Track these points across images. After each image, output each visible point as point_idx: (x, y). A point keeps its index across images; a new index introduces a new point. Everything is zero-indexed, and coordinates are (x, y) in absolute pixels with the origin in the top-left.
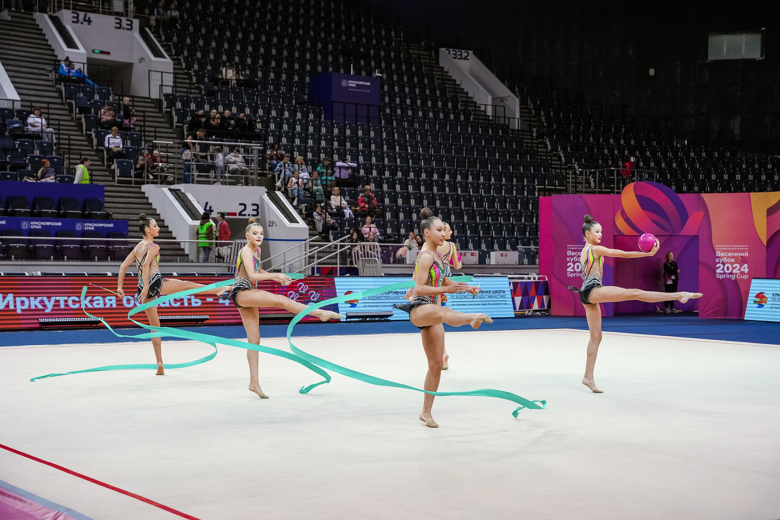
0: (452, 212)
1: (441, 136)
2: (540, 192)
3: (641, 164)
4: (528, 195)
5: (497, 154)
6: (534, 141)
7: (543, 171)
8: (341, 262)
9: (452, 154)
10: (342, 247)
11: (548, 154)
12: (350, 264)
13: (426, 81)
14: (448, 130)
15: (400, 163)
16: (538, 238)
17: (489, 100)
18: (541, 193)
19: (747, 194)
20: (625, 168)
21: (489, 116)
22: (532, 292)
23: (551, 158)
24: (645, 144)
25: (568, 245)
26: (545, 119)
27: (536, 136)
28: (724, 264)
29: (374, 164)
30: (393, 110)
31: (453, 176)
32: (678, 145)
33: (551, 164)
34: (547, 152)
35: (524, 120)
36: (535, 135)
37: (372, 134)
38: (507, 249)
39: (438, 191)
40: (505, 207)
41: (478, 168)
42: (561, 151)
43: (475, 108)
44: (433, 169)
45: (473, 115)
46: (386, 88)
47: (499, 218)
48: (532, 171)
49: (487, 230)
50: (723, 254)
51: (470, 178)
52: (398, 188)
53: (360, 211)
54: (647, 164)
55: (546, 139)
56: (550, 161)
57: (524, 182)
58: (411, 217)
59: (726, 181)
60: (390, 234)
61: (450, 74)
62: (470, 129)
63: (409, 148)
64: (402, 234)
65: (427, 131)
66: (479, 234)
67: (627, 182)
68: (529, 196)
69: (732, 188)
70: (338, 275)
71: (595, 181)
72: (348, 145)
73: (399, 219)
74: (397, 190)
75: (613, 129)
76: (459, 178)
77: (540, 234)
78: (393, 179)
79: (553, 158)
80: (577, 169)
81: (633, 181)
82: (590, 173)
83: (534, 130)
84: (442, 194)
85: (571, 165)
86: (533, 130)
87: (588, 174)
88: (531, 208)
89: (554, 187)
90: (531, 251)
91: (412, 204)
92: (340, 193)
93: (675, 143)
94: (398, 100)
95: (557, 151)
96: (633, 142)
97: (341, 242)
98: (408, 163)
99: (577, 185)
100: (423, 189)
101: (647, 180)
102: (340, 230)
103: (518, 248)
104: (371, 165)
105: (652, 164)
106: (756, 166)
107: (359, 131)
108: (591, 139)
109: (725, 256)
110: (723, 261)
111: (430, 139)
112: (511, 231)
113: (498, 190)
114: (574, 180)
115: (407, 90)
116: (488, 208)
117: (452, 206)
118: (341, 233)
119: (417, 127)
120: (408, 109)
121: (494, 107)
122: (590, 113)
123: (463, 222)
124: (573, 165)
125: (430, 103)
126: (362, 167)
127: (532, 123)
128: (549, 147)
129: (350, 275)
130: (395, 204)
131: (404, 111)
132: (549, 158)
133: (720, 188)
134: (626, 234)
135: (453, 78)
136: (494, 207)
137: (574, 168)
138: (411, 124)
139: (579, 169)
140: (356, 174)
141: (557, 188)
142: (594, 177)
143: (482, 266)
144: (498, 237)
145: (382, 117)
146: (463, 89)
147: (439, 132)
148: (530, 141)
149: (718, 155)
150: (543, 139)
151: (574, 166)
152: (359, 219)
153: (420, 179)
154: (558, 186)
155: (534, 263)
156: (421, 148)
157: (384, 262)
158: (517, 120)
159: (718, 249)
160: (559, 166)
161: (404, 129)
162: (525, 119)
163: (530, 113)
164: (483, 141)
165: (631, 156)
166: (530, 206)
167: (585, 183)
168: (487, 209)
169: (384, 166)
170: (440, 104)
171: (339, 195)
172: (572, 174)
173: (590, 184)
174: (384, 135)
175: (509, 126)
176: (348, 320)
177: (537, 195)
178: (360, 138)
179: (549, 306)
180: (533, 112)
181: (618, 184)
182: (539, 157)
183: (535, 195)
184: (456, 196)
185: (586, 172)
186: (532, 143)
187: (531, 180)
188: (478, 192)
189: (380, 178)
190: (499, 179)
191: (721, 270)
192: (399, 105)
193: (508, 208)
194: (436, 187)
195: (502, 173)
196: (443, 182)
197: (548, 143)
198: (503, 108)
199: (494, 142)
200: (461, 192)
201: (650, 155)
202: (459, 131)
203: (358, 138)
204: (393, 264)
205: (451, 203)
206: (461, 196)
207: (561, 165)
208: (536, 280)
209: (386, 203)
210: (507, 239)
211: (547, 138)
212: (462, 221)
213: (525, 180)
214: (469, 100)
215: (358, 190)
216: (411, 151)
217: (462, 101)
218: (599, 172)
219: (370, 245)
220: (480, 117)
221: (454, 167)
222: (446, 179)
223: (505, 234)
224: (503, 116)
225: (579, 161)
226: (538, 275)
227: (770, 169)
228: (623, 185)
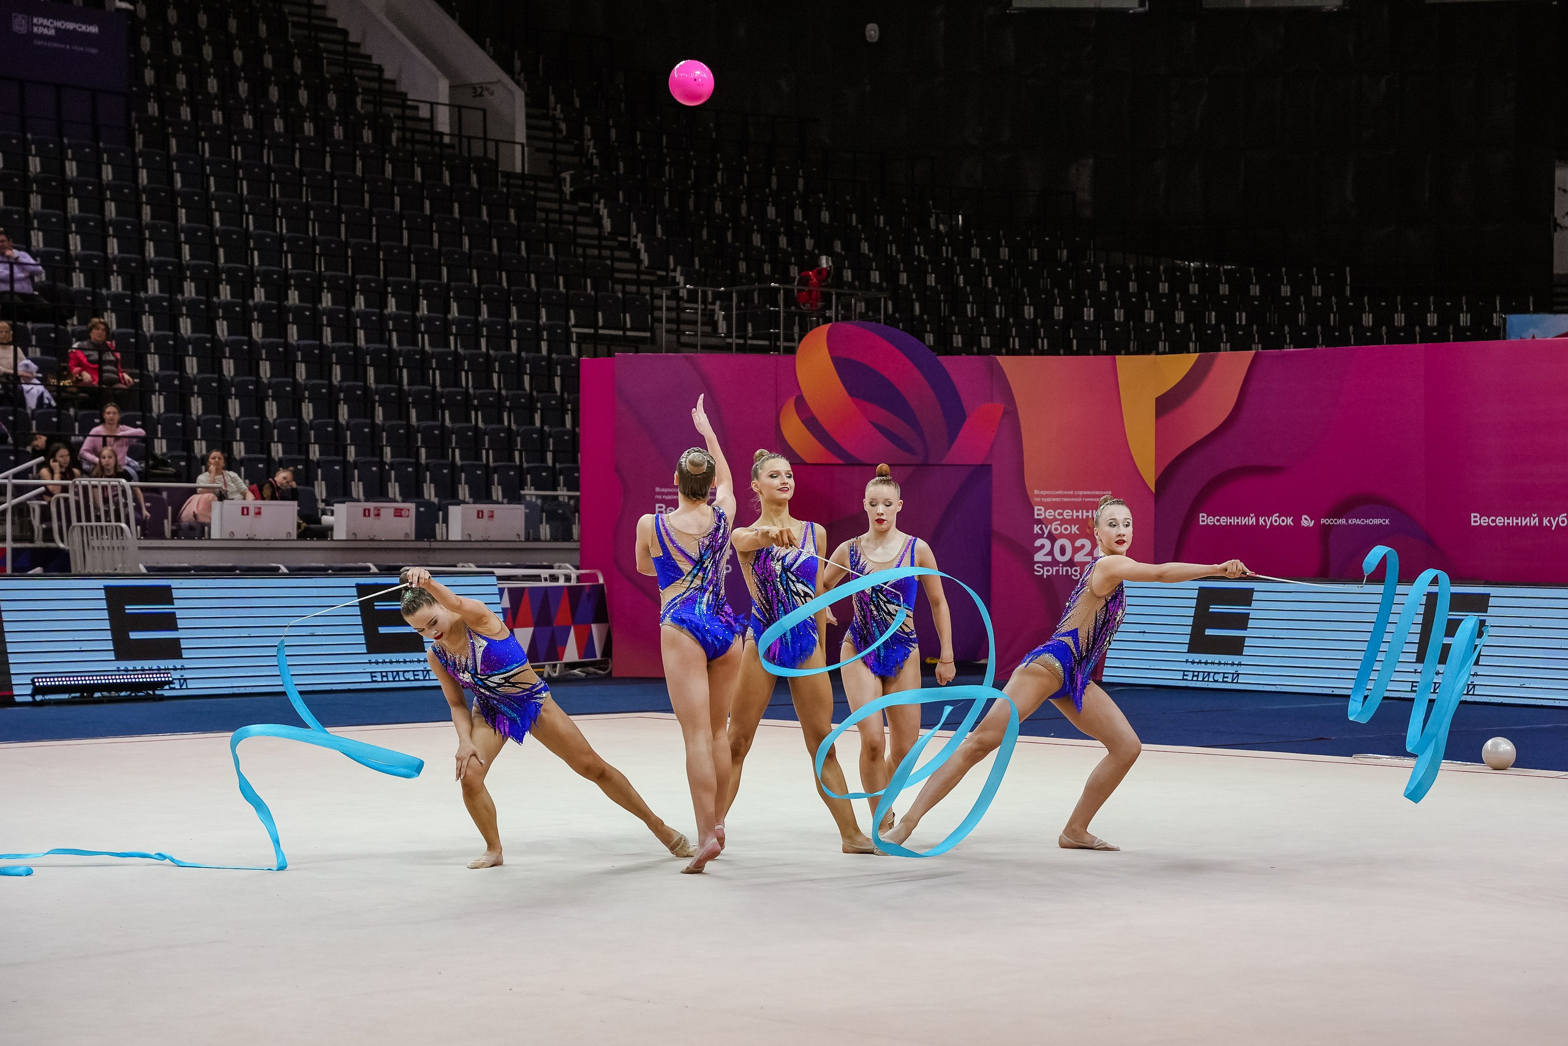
0: (342, 396)
1: (307, 186)
2: (584, 346)
3: (848, 275)
4: (550, 351)
5: (466, 240)
6: (566, 207)
7: (592, 289)
8: (18, 534)
9: (339, 235)
10: (19, 490)
11: (604, 243)
12: (45, 540)
13: (263, 29)
14: (328, 169)
15: (191, 255)
16: (577, 470)
17: (443, 90)
18: (588, 347)
19: (1108, 357)
20: (805, 285)
21: (441, 134)
22: (562, 613)
23: (612, 254)
24: (858, 223)
25: (657, 489)
26: (594, 148)
27: (571, 193)
28: (1052, 538)
29: (114, 258)
30: (169, 107)
31: (344, 297)
32: (941, 227)
33: (613, 270)
34: (600, 237)
35: (538, 150)
36: (568, 189)
37: (107, 173)
38: (494, 498)
39: (299, 338)
40: (490, 384)
41: (414, 277)
42: (640, 235)
43: (404, 112)
44: (285, 276)
45: (398, 128)
46: (146, 43)
47: (473, 413)
48: (562, 288)
49: (439, 446)
50: (1049, 514)
51: (392, 302)
52: (185, 326)
53: (74, 390)
54: (861, 273)
55: (598, 202)
56: (609, 262)
57: (538, 317)
58: (223, 409)
59: (1058, 322)
60: (163, 454)
61: (330, 14)
62: (389, 168)
63: (217, 215)
64: (199, 456)
65: (269, 169)
66: (417, 455)
67: (811, 321)
68: (554, 356)
69: (1075, 342)
70: (9, 570)
71: (728, 318)
72: (36, 201)
73: (190, 413)
74: (182, 331)
75: (774, 179)
76: (360, 302)
77: (581, 457)
78: (170, 300)
79: (617, 254)
80: (682, 284)
81: (827, 320)
82: (717, 296)
83: (567, 176)
84: (315, 347)
85: (664, 273)
86: (563, 175)
87: (710, 300)
88: (558, 387)
89: (621, 333)
90: (561, 505)
91: (226, 373)
92: (14, 336)
93: (932, 220)
94: (182, 81)
95: (628, 234)
96: (825, 216)
97: (16, 476)
98: (216, 259)
99: (682, 327)
100: (257, 330)
101: (863, 317)
102: (16, 444)
103: (525, 495)
104: (106, 262)
105: (875, 277)
106: (1132, 287)
107: (67, 163)
108: (718, 206)
109: (1056, 519)
110: (1050, 532)
111: (276, 191)
112: (504, 449)
113: (470, 338)
114: (674, 315)
115: (208, 52)
116: (442, 386)
117: (343, 379)
118: (16, 453)
119: (240, 158)
120: (213, 107)
121: (456, 109)
122: (714, 135)
123: (373, 425)
124: (672, 274)
125: (274, 93)
126: (77, 264)
127: (560, 158)
128: (607, 223)
129: (45, 571)
130: (177, 373)
131: (200, 112)
132: (606, 253)
133: (1045, 340)
134: (808, 461)
135: (340, 25)
136: (457, 382)
137: (674, 282)
138: (221, 149)
139: (686, 284)
140: (62, 285)
141: (629, 333)
142: (727, 308)
143: (425, 544)
144: (470, 465)
145: (137, 126)
146: (369, 57)
147: (301, 173)
148: (556, 206)
149: (1039, 256)
150: (591, 202)
151: (674, 277)
152: (72, 412)
153: (251, 302)
154: (631, 330)
155: (568, 537)
156: (251, 217)
157: (145, 535)
158: (518, 148)
159: (1038, 499)
160: (634, 276)
161: (203, 163)
162: (541, 144)
163: (555, 129)
164: (427, 203)
165: (820, 255)
166: (557, 381)
167: (703, 324)
168: (439, 389)
169: (144, 264)
170: (303, 96)
171: (9, 344)
172: (668, 298)
173: (714, 325)
174: (143, 176)
175: (496, 162)
176: (39, 698)
177: (574, 354)
178: (71, 183)
179: (607, 651)
180: (563, 126)
181: (789, 327)
182: (580, 251)
183: (569, 352)
184: (316, 352)
185: (705, 293)
186: (560, 212)
187: (559, 310)
188: (415, 343)
189: (132, 297)
190: (470, 307)
191: (1046, 555)
192: (184, 92)
193: (496, 385)
194: (295, 327)
195: (479, 291)
196: (316, 313)
197: (604, 212)
198: (480, 113)
199: (456, 205)
200: (367, 341)
201: (869, 252)
202: (359, 173)
203: (64, 183)
204: (172, 538)
205: (337, 370)
206: (367, 352)
207: (638, 272)
208: (573, 583)
209: (150, 368)
210: (495, 470)
211: (600, 198)
212: (369, 421)
213: (543, 312)
214: (386, 87)
215: (67, 331)
216: (222, 224)
217: (366, 91)
218: (738, 292)
219: (104, 488)
220: (418, 136)
221: (347, 272)
222: (324, 305)
223: (488, 457)
224: (482, 135)
225: (686, 263)
226: (577, 568)
227: (1164, 295)
228: (800, 330)
